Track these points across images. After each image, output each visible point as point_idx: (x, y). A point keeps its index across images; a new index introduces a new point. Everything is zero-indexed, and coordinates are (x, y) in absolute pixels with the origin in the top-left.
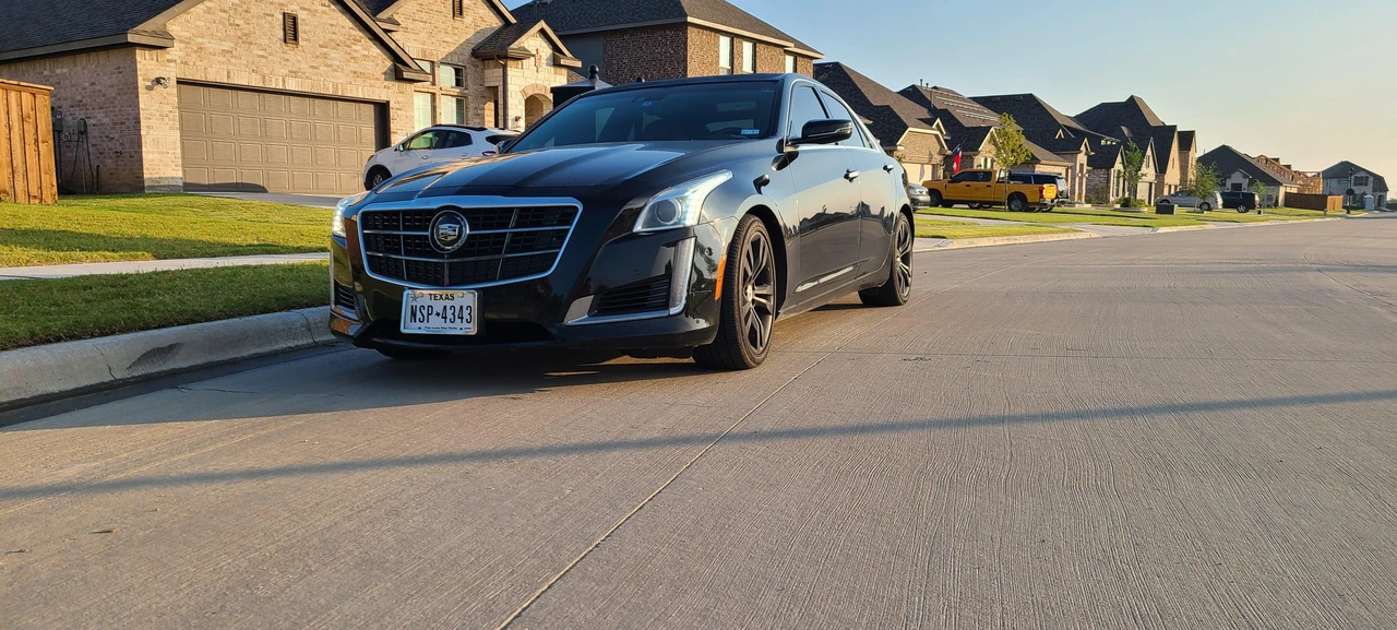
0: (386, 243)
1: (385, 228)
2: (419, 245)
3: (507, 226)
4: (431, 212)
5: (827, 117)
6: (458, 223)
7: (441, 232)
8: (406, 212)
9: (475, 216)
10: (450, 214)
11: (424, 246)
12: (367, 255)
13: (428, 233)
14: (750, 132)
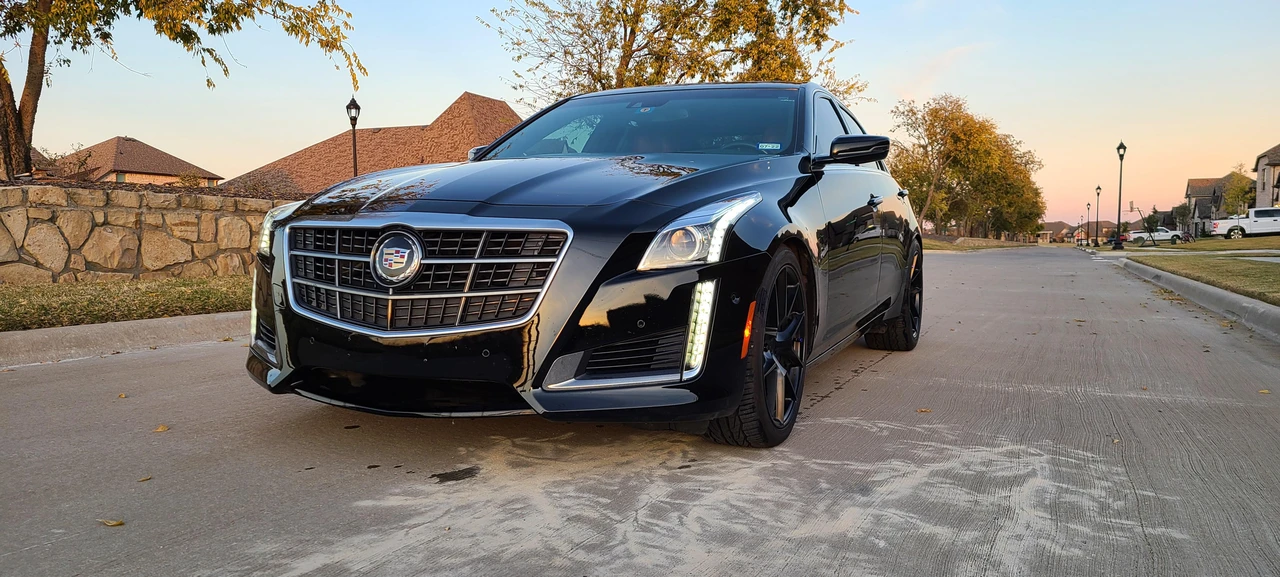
0: (317, 269)
1: (318, 249)
2: (358, 274)
3: (471, 255)
4: (374, 232)
5: (846, 132)
6: (410, 247)
7: (385, 257)
8: (345, 231)
9: (431, 241)
10: (398, 236)
11: (364, 277)
12: (294, 284)
13: (371, 260)
14: (769, 146)
